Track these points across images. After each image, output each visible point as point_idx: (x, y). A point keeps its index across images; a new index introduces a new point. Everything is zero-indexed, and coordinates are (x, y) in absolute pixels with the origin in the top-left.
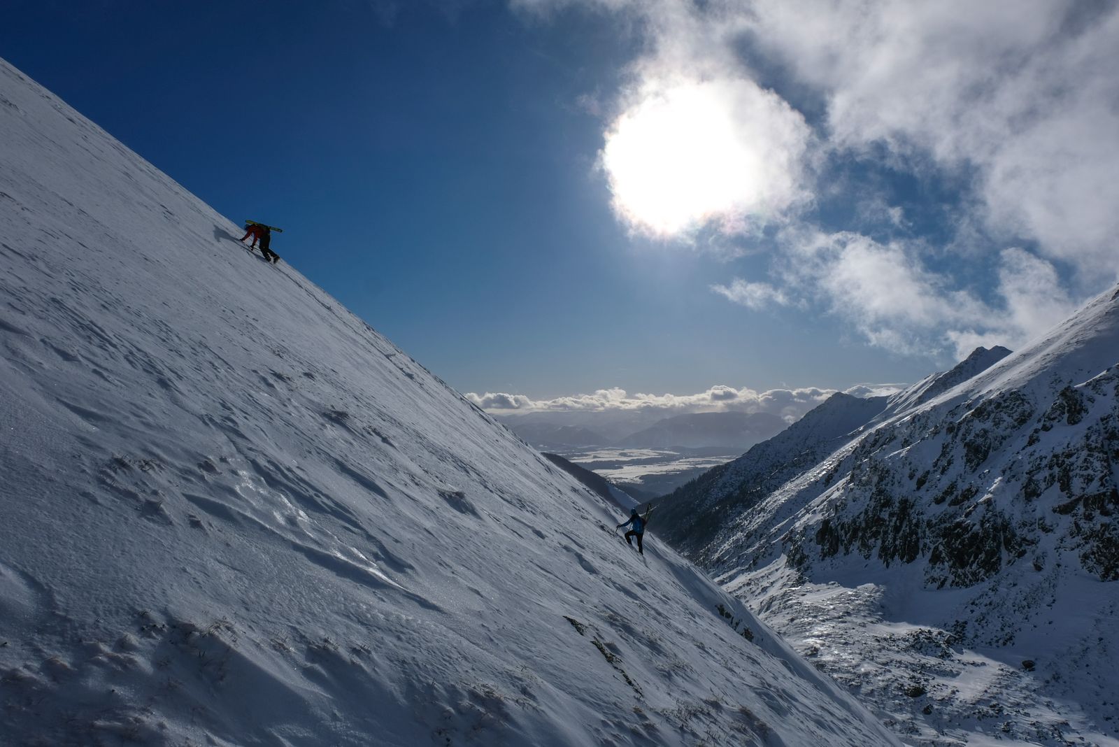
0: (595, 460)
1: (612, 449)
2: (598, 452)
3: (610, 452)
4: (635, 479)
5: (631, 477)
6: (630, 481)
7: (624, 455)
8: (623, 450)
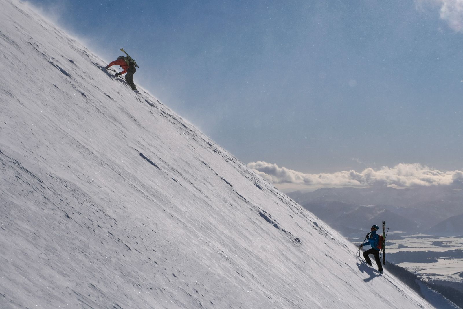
0: (402, 250)
1: (422, 237)
2: (405, 240)
3: (420, 240)
4: (453, 277)
5: (449, 273)
6: (447, 279)
7: (438, 244)
8: (438, 238)
